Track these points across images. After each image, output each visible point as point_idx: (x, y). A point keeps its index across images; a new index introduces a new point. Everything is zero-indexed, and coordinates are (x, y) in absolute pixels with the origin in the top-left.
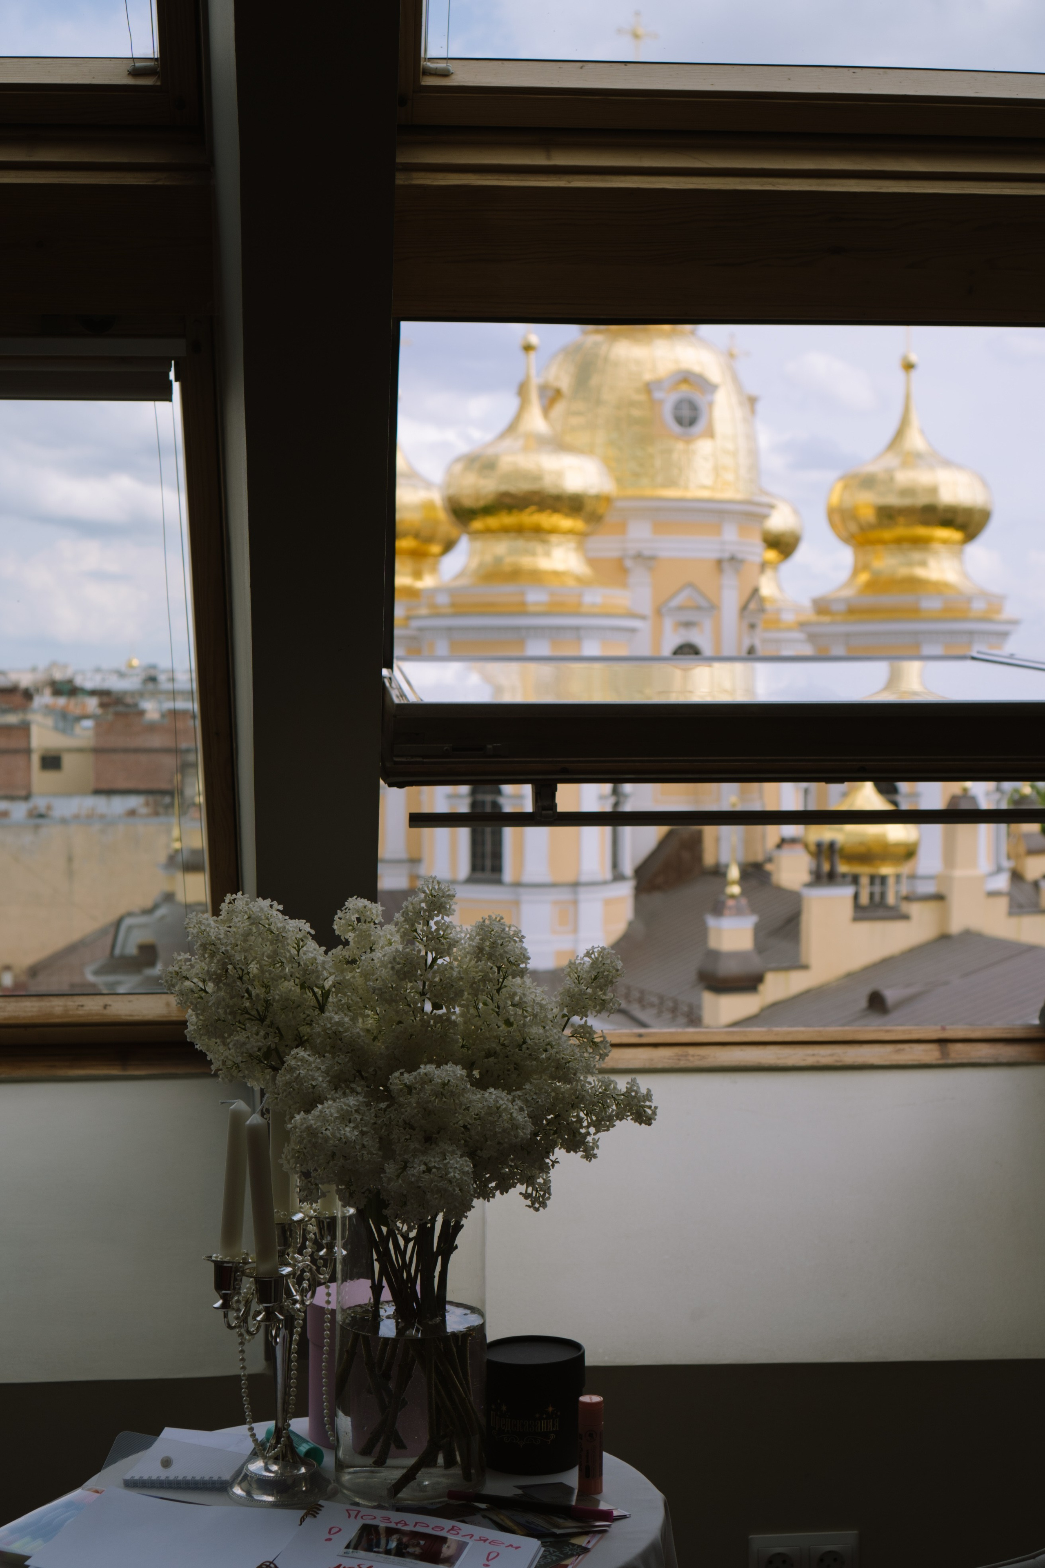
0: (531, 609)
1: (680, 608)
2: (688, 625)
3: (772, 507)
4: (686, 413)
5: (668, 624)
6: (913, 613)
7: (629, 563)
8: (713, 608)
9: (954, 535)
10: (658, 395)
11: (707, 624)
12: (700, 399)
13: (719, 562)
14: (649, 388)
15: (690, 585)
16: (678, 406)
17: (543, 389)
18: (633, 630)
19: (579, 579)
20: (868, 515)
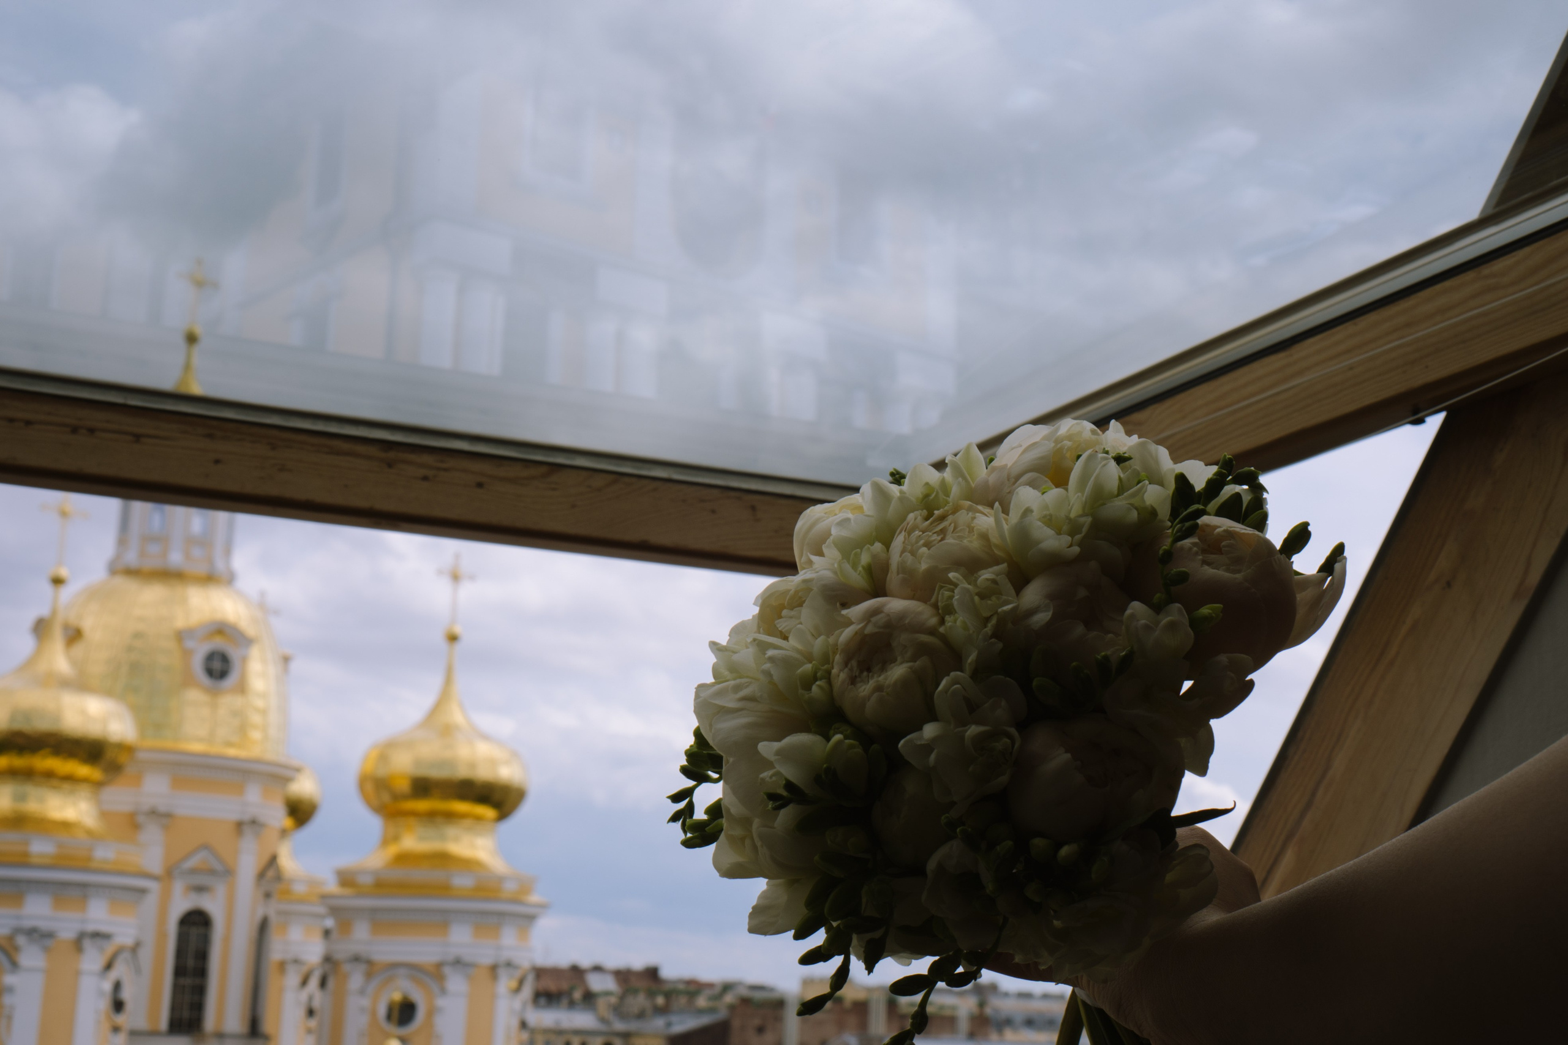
0: (35, 860)
1: (193, 871)
2: (200, 889)
3: (298, 770)
4: (217, 665)
5: (178, 887)
6: (444, 890)
7: (141, 819)
8: (228, 873)
9: (488, 812)
10: (190, 644)
11: (221, 890)
12: (234, 653)
13: (239, 826)
14: (181, 636)
15: (205, 847)
16: (211, 657)
17: (66, 627)
18: (143, 891)
19: (89, 832)
20: (404, 786)
